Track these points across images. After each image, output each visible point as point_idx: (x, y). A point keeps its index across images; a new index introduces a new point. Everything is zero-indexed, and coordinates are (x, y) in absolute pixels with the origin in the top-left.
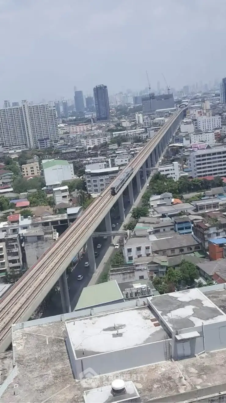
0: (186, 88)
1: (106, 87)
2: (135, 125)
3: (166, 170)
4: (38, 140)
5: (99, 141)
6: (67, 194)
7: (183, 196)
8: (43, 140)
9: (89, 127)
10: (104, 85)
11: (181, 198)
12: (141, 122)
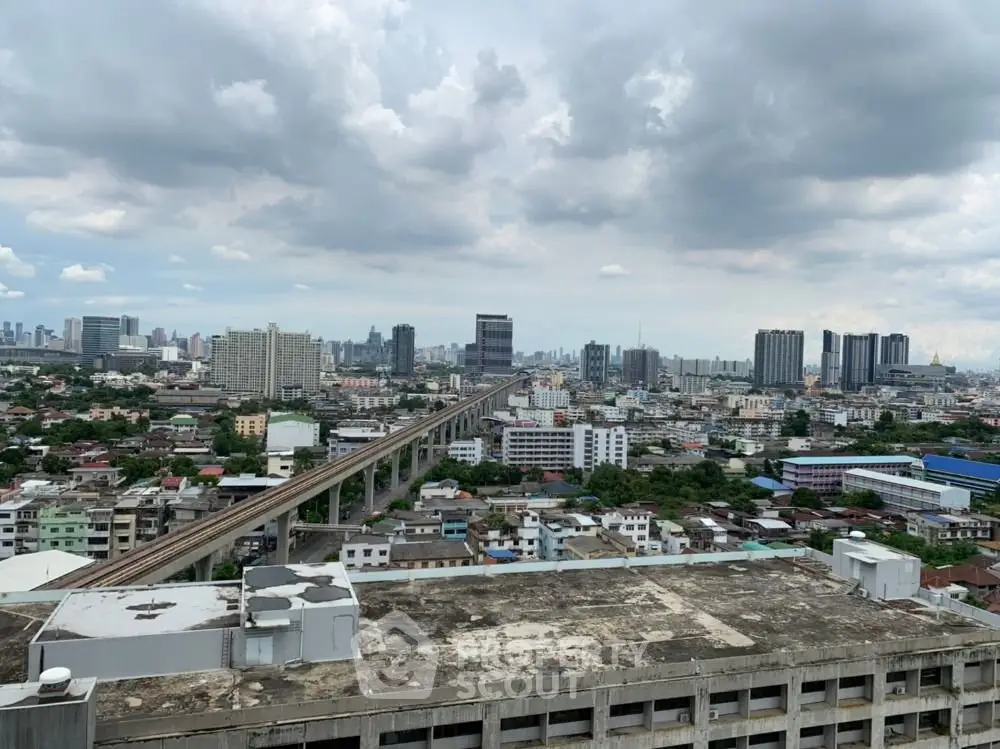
0: (539, 355)
1: (412, 328)
2: (448, 389)
3: (462, 449)
4: (284, 387)
5: (371, 402)
6: (290, 463)
7: (478, 489)
8: (291, 388)
9: (375, 381)
10: (411, 325)
11: (474, 493)
12: (458, 387)
